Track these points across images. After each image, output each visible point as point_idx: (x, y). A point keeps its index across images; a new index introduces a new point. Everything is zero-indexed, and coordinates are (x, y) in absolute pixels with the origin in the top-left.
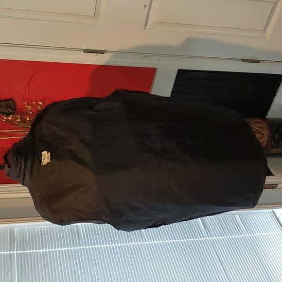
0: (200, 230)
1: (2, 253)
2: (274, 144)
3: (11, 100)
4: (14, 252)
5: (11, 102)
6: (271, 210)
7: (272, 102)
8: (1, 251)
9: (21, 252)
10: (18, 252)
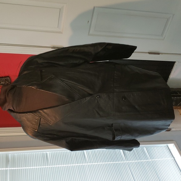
0: (122, 157)
4: (8, 169)
5: (8, 78)
6: (166, 145)
7: (168, 78)
9: (12, 169)
10: (10, 169)
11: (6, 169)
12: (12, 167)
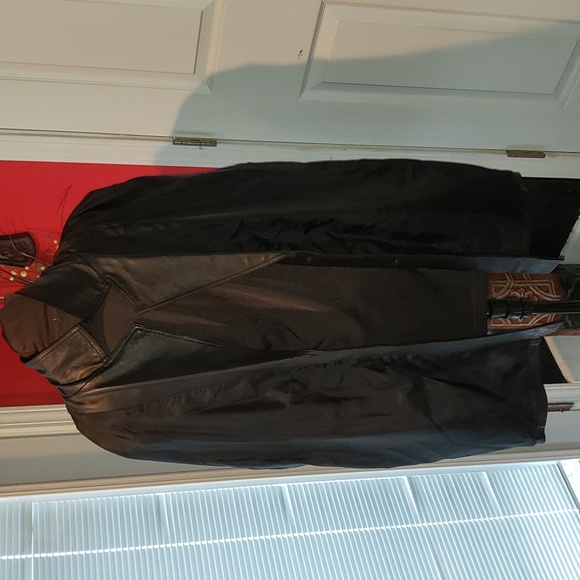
1: (5, 558)
2: (569, 322)
3: (27, 234)
4: (29, 556)
5: (26, 240)
6: (555, 462)
7: (571, 231)
8: (3, 554)
9: (44, 555)
10: (37, 555)
11: (24, 557)
12: (43, 552)
